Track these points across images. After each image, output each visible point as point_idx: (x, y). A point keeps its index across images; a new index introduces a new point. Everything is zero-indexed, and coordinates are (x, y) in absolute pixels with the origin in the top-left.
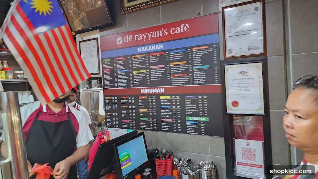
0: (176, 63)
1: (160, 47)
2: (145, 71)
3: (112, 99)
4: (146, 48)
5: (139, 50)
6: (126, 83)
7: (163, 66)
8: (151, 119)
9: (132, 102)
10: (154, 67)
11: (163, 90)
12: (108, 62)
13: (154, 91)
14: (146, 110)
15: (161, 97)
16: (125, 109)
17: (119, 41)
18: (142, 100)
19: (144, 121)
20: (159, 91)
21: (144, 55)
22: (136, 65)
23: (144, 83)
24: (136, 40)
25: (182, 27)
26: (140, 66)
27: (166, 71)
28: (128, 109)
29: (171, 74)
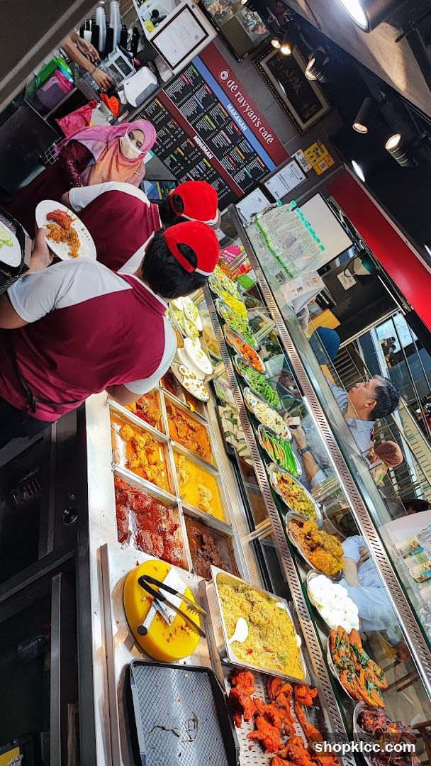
0: (239, 151)
1: (244, 127)
2: (215, 127)
3: (161, 109)
4: (235, 114)
5: (230, 107)
6: (189, 115)
7: (230, 142)
8: (179, 164)
9: (178, 134)
10: (224, 135)
11: (210, 157)
12: (194, 74)
13: (205, 149)
14: (183, 155)
15: (204, 160)
16: (165, 131)
17: (223, 75)
18: (188, 143)
19: (171, 159)
20: (207, 154)
21: (227, 116)
22: (213, 113)
23: (204, 134)
24: (236, 96)
25: (269, 136)
26: (215, 118)
27: (228, 147)
28: (167, 136)
29: (228, 153)
